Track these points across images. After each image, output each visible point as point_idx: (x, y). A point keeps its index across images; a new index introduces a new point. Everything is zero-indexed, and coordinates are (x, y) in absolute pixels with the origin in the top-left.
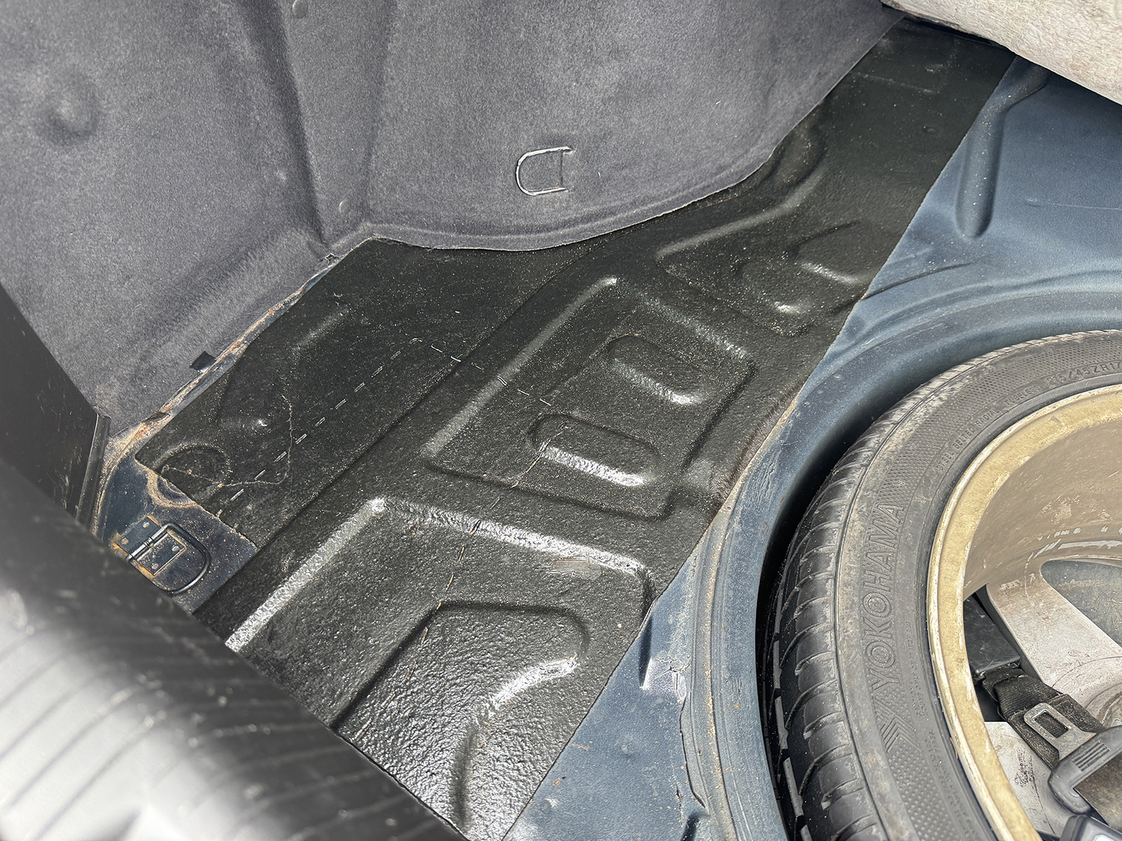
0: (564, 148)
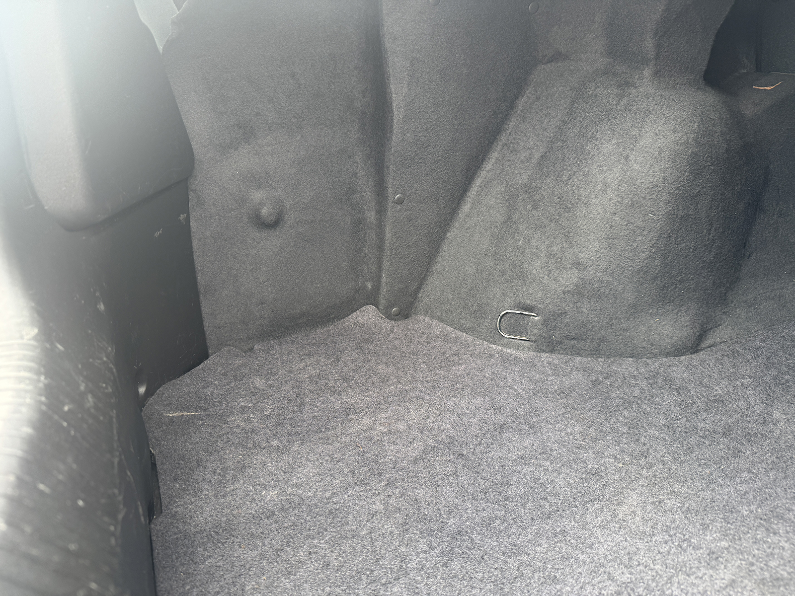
0: (533, 314)
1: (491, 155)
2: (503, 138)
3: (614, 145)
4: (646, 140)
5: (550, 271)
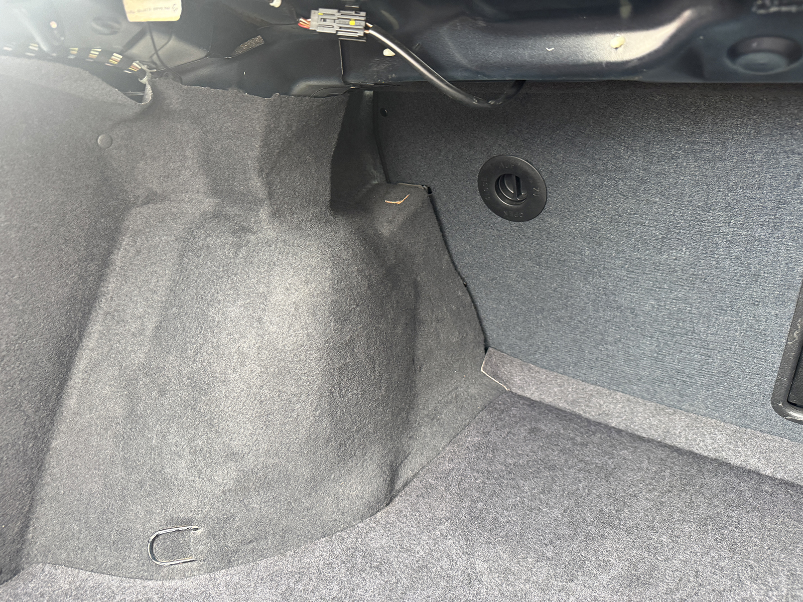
0: (193, 527)
1: (92, 329)
2: (103, 305)
3: (241, 306)
4: (278, 297)
5: (200, 472)
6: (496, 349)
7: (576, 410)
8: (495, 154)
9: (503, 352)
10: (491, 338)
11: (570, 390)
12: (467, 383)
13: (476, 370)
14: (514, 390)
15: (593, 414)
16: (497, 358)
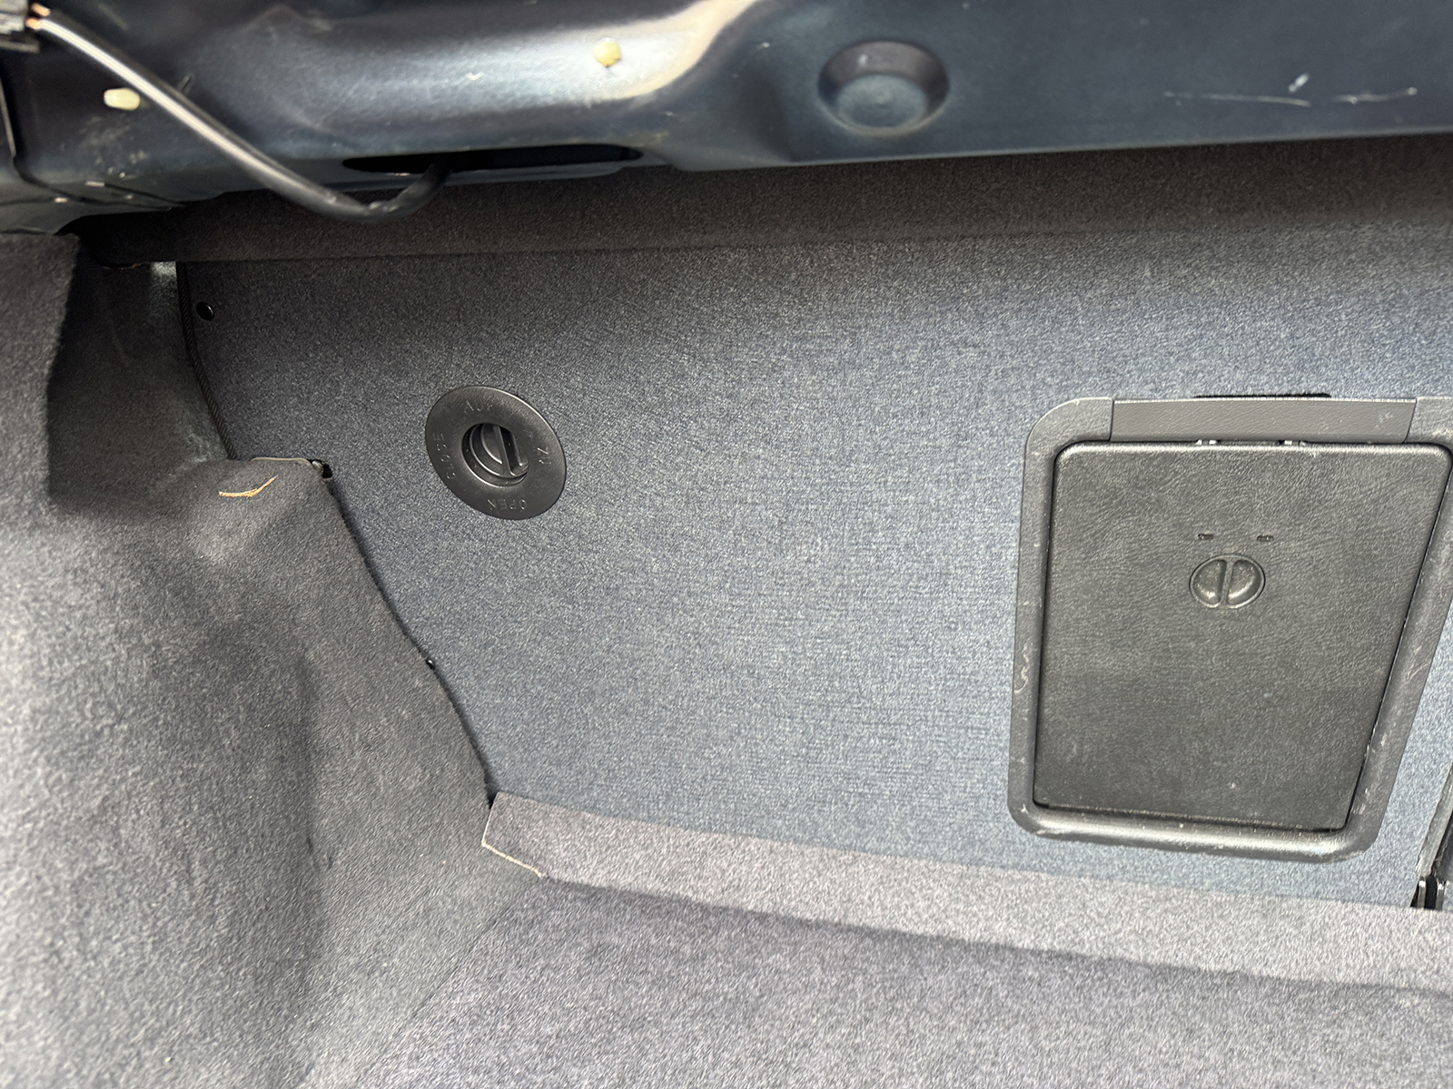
6: (512, 793)
7: (679, 890)
8: (452, 384)
9: (527, 797)
10: (499, 772)
11: (664, 851)
12: (452, 875)
13: (470, 845)
14: (556, 873)
15: (711, 891)
16: (516, 812)
